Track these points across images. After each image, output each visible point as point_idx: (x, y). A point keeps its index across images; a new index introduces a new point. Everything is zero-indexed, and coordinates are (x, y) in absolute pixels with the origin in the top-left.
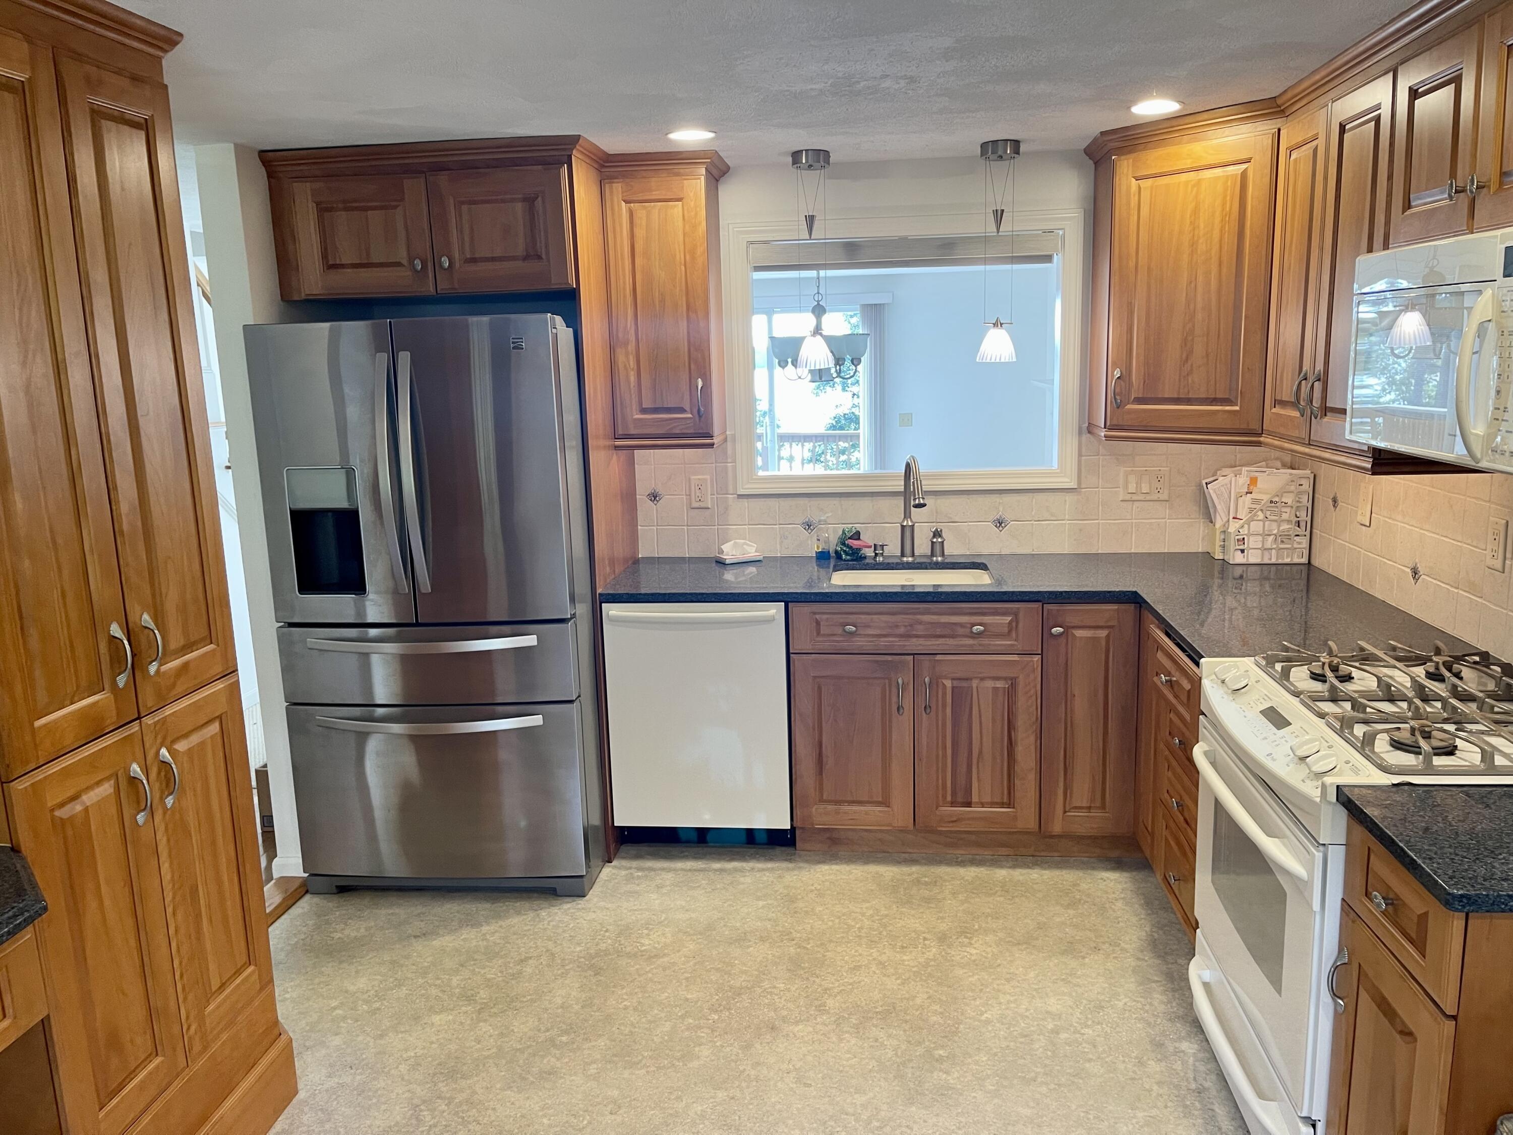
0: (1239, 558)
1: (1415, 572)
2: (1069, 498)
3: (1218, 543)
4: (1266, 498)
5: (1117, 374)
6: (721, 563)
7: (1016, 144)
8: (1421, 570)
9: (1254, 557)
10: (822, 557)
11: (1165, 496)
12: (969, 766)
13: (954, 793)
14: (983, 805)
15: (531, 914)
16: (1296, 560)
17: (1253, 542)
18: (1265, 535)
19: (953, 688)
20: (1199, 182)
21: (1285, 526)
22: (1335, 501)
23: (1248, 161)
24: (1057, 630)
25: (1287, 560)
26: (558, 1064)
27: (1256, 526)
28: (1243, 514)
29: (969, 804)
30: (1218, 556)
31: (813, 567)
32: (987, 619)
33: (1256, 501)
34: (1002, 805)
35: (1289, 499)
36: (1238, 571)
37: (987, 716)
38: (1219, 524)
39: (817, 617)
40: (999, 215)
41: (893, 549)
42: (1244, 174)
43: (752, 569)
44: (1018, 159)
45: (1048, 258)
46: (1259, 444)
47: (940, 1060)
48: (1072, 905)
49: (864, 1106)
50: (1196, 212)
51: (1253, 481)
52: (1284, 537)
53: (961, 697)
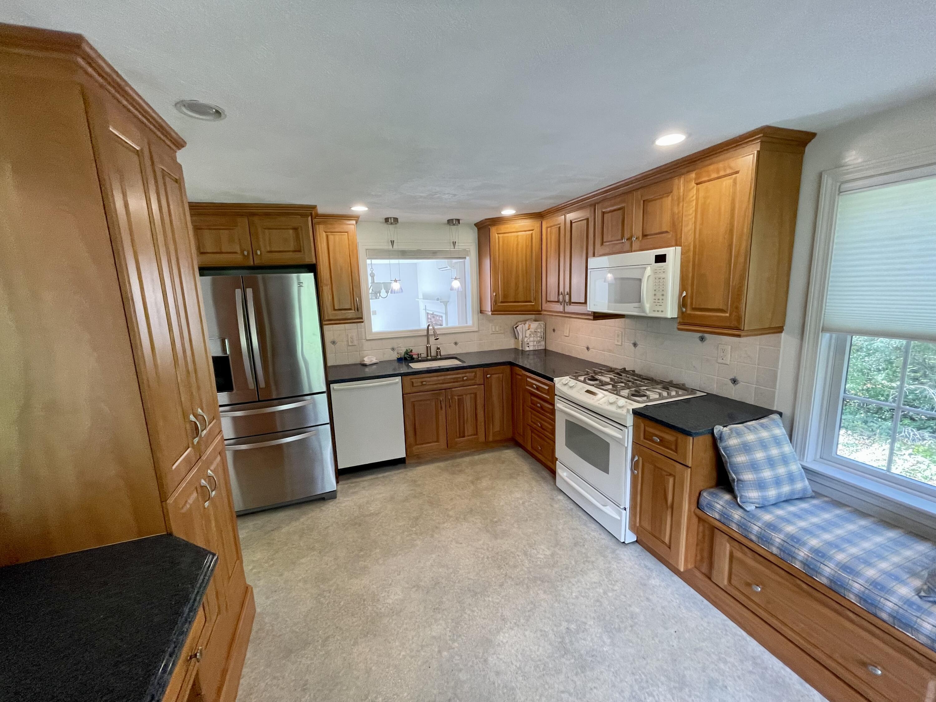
0: (527, 349)
1: (588, 349)
2: (476, 334)
3: (520, 345)
4: (533, 330)
5: (494, 294)
6: (365, 365)
7: (458, 220)
8: (590, 347)
9: (531, 348)
10: (400, 360)
11: (502, 332)
12: (464, 424)
13: (460, 434)
14: (468, 436)
15: (318, 510)
16: (542, 348)
17: (531, 344)
18: (534, 341)
19: (458, 399)
20: (517, 236)
21: (539, 339)
22: (554, 330)
23: (533, 230)
24: (488, 376)
25: (540, 348)
26: (366, 563)
27: (532, 339)
28: (527, 335)
29: (464, 437)
30: (521, 349)
31: (396, 364)
32: (467, 374)
33: (531, 331)
34: (474, 435)
35: (539, 330)
36: (528, 353)
37: (469, 407)
38: (520, 338)
39: (413, 380)
40: (454, 243)
41: (424, 355)
42: (532, 234)
43: (375, 367)
44: (460, 226)
45: (465, 258)
46: (541, 314)
47: (496, 522)
48: (503, 462)
49: (483, 544)
50: (518, 244)
51: (530, 325)
52: (539, 342)
53: (461, 402)
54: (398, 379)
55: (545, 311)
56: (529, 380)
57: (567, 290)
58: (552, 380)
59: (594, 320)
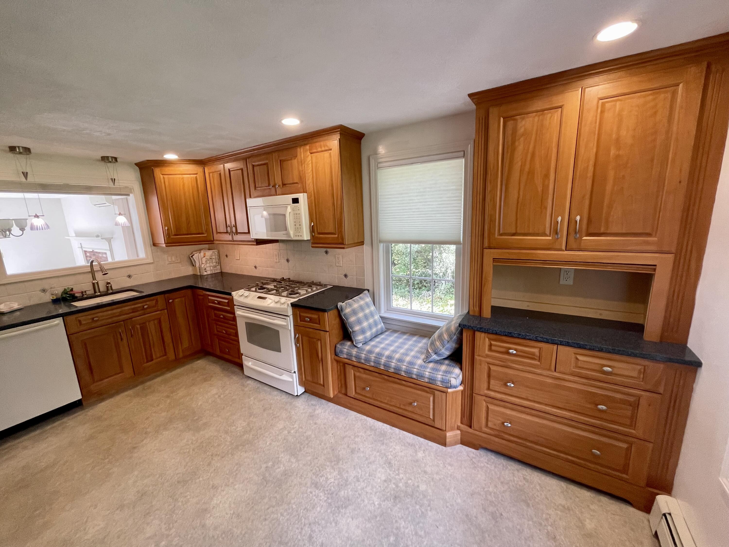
0: (205, 273)
1: (255, 267)
2: (151, 266)
3: (198, 271)
4: (208, 257)
5: (166, 228)
7: (116, 159)
8: (257, 266)
9: (209, 272)
10: (56, 301)
11: (179, 261)
13: (147, 359)
14: (157, 358)
16: (218, 271)
17: (208, 269)
18: (210, 267)
19: (140, 327)
20: (183, 178)
21: (214, 264)
22: (227, 256)
23: (197, 174)
24: (170, 301)
25: (216, 272)
27: (208, 265)
28: (204, 262)
29: (152, 360)
30: (199, 274)
31: (52, 307)
32: (148, 303)
33: (206, 259)
34: (163, 356)
35: (214, 257)
36: (206, 277)
37: (153, 332)
38: (197, 265)
39: (79, 318)
40: (113, 180)
42: (196, 178)
43: (18, 313)
44: (117, 164)
45: (128, 195)
46: (213, 243)
50: (184, 185)
51: (205, 254)
52: (215, 266)
53: (143, 328)
54: (59, 321)
55: (217, 240)
56: (210, 298)
57: (233, 223)
58: (230, 294)
59: (257, 245)
